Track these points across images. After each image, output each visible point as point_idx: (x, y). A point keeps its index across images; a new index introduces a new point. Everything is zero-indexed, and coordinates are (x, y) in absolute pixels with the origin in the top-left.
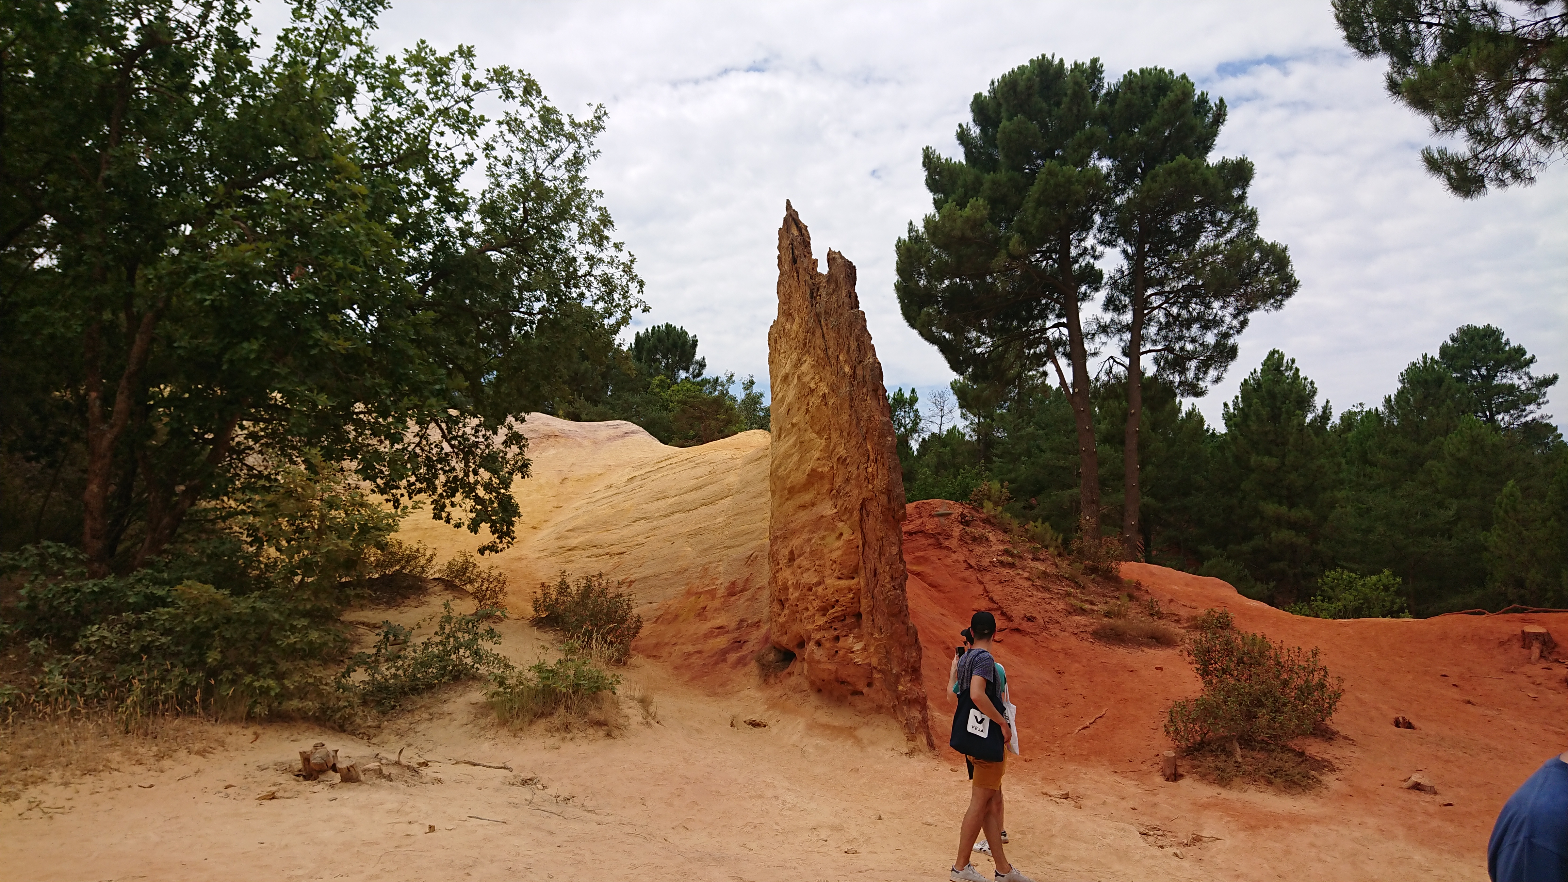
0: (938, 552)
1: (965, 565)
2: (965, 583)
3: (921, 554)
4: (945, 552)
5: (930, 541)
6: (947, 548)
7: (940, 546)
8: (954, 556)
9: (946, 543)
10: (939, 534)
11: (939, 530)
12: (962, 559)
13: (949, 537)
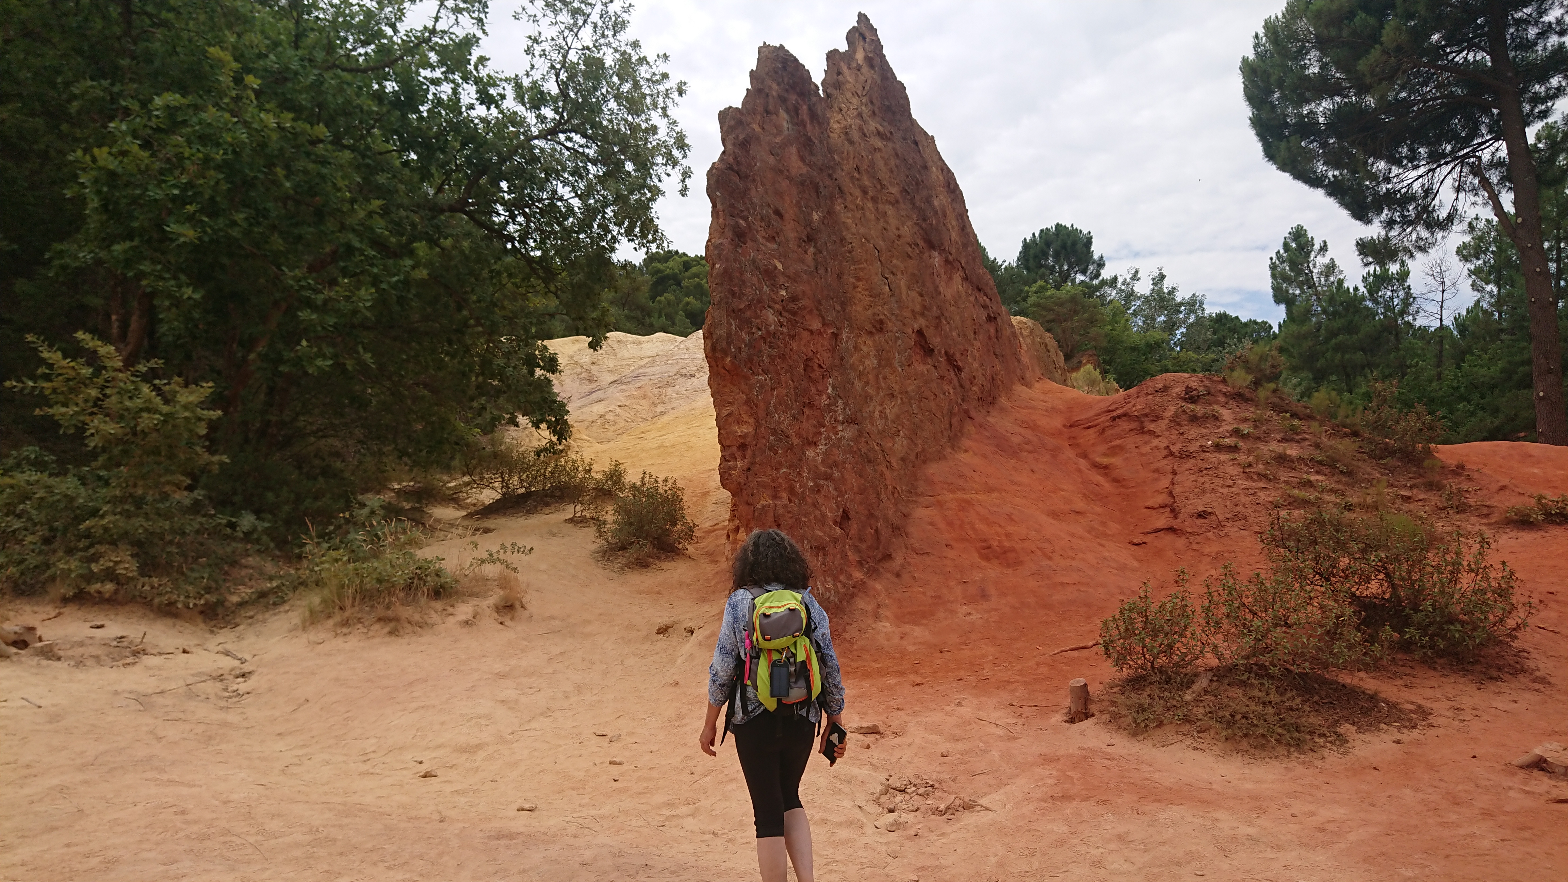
0: (1139, 439)
1: (1166, 452)
2: (1156, 475)
3: (1118, 442)
4: (1146, 437)
5: (1134, 425)
6: (1152, 433)
7: (1142, 431)
8: (1155, 442)
9: (1151, 427)
10: (1146, 415)
11: (1147, 411)
12: (1163, 445)
13: (1157, 418)
